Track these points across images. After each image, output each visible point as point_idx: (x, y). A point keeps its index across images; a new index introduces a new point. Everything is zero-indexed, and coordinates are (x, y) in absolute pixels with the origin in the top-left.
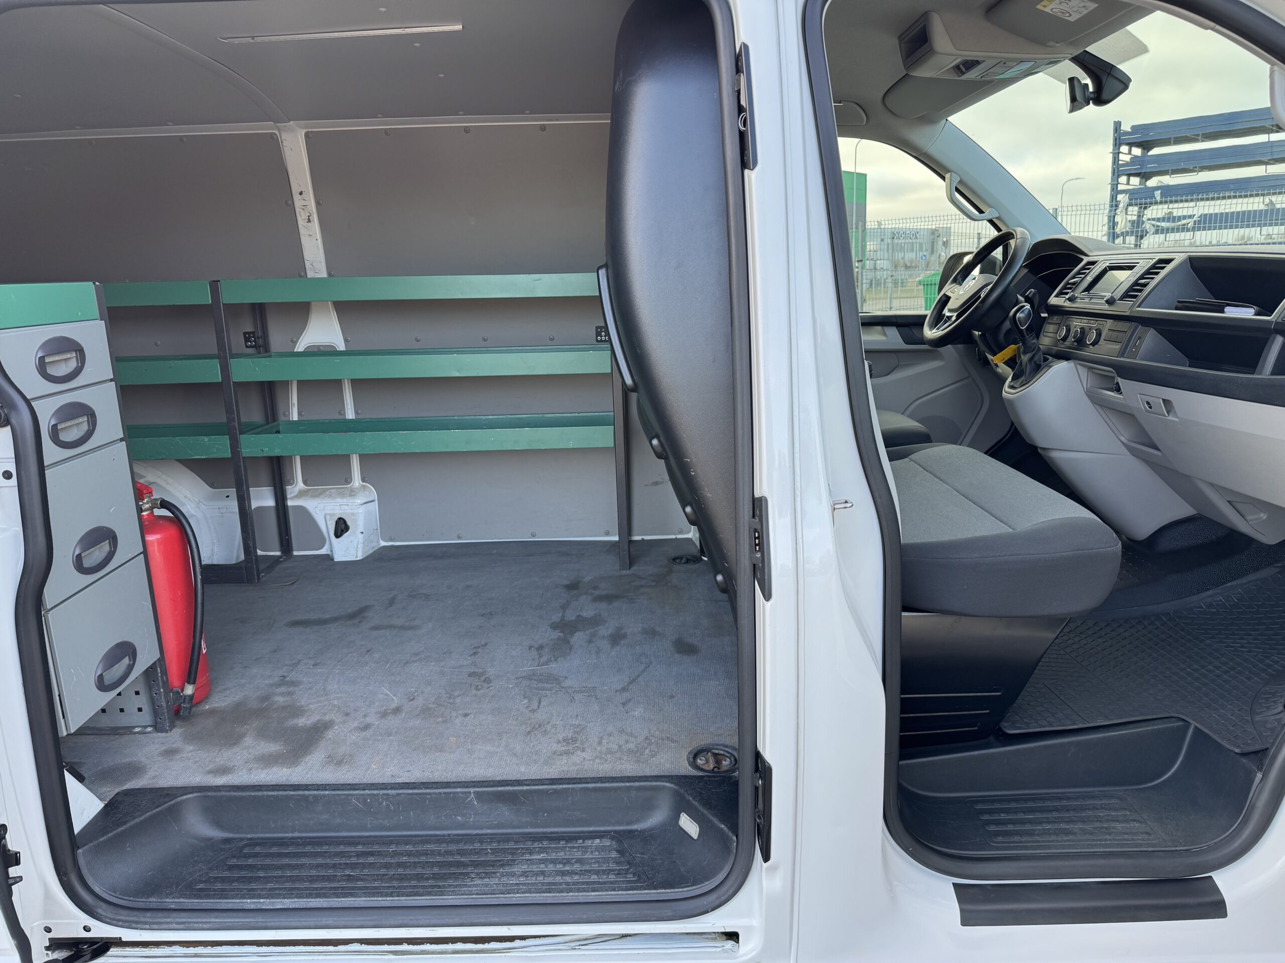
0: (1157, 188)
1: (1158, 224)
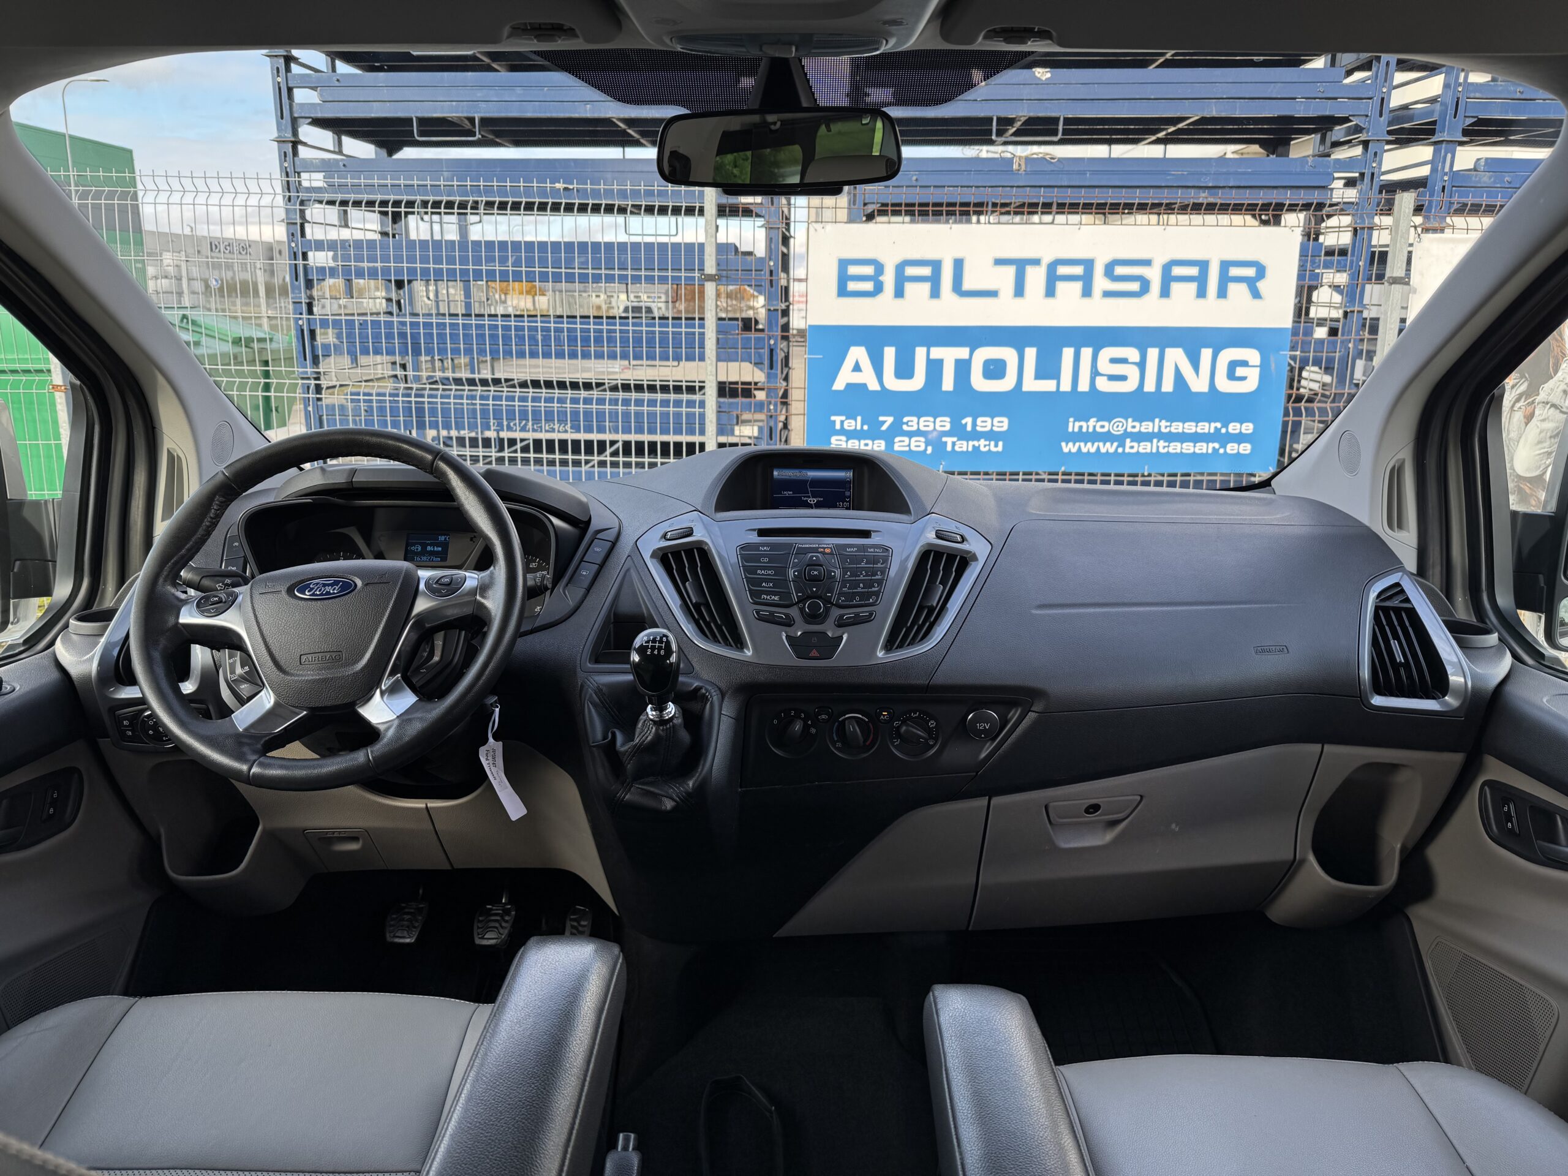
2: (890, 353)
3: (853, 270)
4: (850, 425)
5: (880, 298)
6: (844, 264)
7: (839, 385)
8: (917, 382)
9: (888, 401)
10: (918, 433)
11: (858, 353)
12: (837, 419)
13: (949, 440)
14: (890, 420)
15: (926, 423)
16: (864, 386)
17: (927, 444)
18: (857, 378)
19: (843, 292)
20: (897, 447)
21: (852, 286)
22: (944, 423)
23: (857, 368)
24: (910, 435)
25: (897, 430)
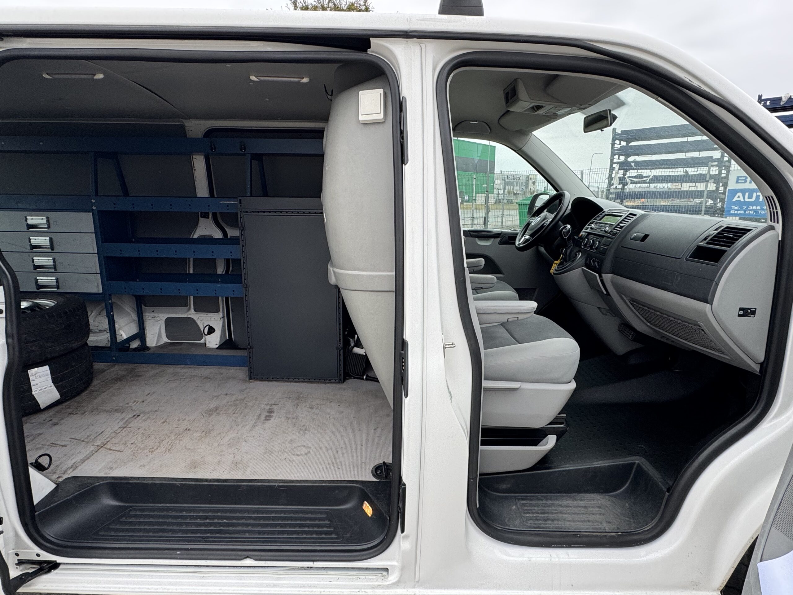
0: (632, 162)
1: (632, 179)
2: (747, 194)
3: (740, 178)
4: (736, 208)
5: (746, 184)
6: (738, 178)
7: (734, 200)
8: (754, 199)
9: (745, 203)
10: (752, 210)
11: (740, 194)
12: (733, 207)
13: (760, 211)
14: (745, 207)
15: (754, 208)
16: (740, 200)
17: (754, 212)
18: (738, 199)
19: (737, 182)
20: (747, 213)
21: (740, 181)
22: (759, 208)
23: (739, 197)
24: (750, 210)
25: (747, 209)
